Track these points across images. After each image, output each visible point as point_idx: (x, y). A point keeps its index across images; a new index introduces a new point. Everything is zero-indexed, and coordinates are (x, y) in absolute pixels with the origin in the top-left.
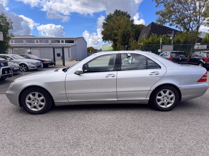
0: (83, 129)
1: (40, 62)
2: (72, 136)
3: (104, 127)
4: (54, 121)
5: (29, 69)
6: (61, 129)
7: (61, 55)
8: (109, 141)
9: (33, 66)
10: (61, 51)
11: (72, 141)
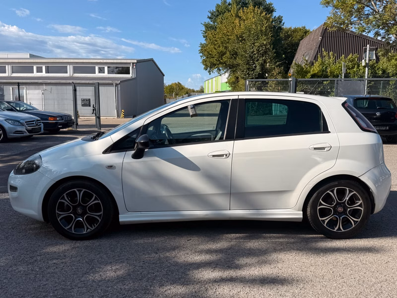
0: (85, 270)
1: (38, 120)
2: (57, 284)
3: (137, 267)
4: (28, 253)
5: (8, 137)
6: (38, 270)
7: (92, 103)
8: (136, 295)
9: (20, 129)
10: (93, 94)
11: (51, 294)
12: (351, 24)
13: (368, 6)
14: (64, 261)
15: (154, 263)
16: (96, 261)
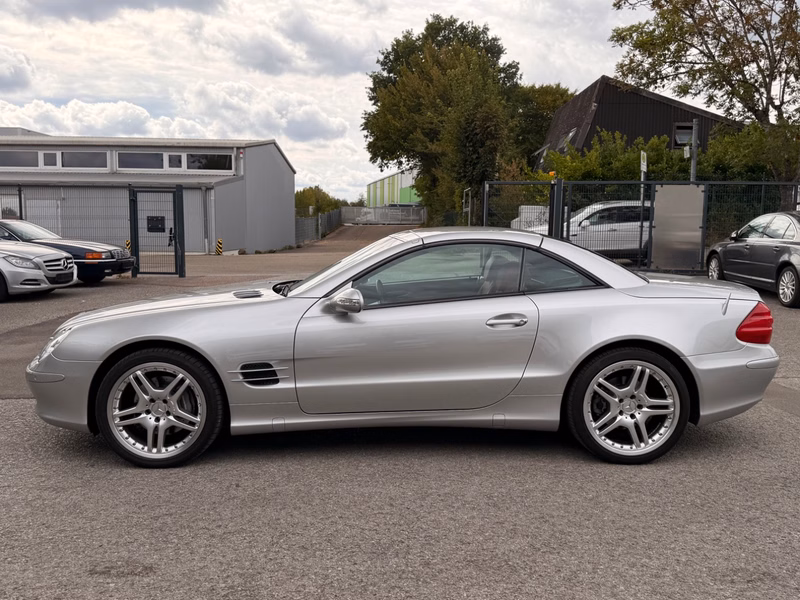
7: (169, 224)
10: (171, 206)
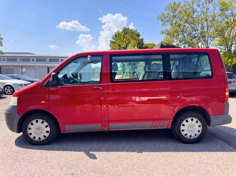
9: (21, 87)
12: (174, 42)
13: (181, 34)
14: (33, 158)
15: (78, 159)
16: (49, 157)
